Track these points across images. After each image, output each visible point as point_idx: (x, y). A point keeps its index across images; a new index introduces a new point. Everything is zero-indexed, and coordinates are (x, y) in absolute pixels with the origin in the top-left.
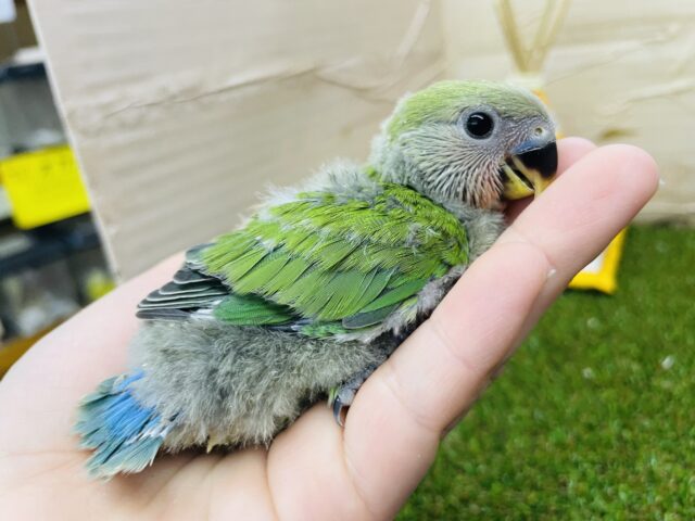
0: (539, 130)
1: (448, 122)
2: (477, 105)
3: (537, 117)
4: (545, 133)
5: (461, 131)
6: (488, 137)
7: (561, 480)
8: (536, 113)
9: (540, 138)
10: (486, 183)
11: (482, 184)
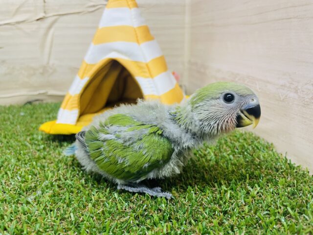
0: (253, 100)
1: (217, 99)
2: (227, 91)
3: (252, 95)
4: (255, 101)
5: (222, 101)
6: (233, 102)
9: (253, 103)
10: (229, 121)
11: (227, 122)
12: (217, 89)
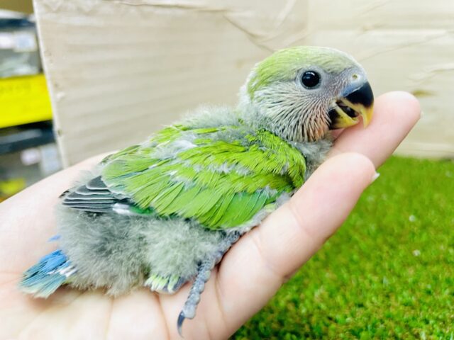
0: (355, 77)
1: (290, 80)
2: (307, 67)
3: (352, 69)
4: (359, 77)
5: (299, 85)
6: (318, 87)
7: (416, 332)
8: (350, 66)
9: (355, 82)
10: (319, 119)
11: (315, 120)
12: (290, 63)
